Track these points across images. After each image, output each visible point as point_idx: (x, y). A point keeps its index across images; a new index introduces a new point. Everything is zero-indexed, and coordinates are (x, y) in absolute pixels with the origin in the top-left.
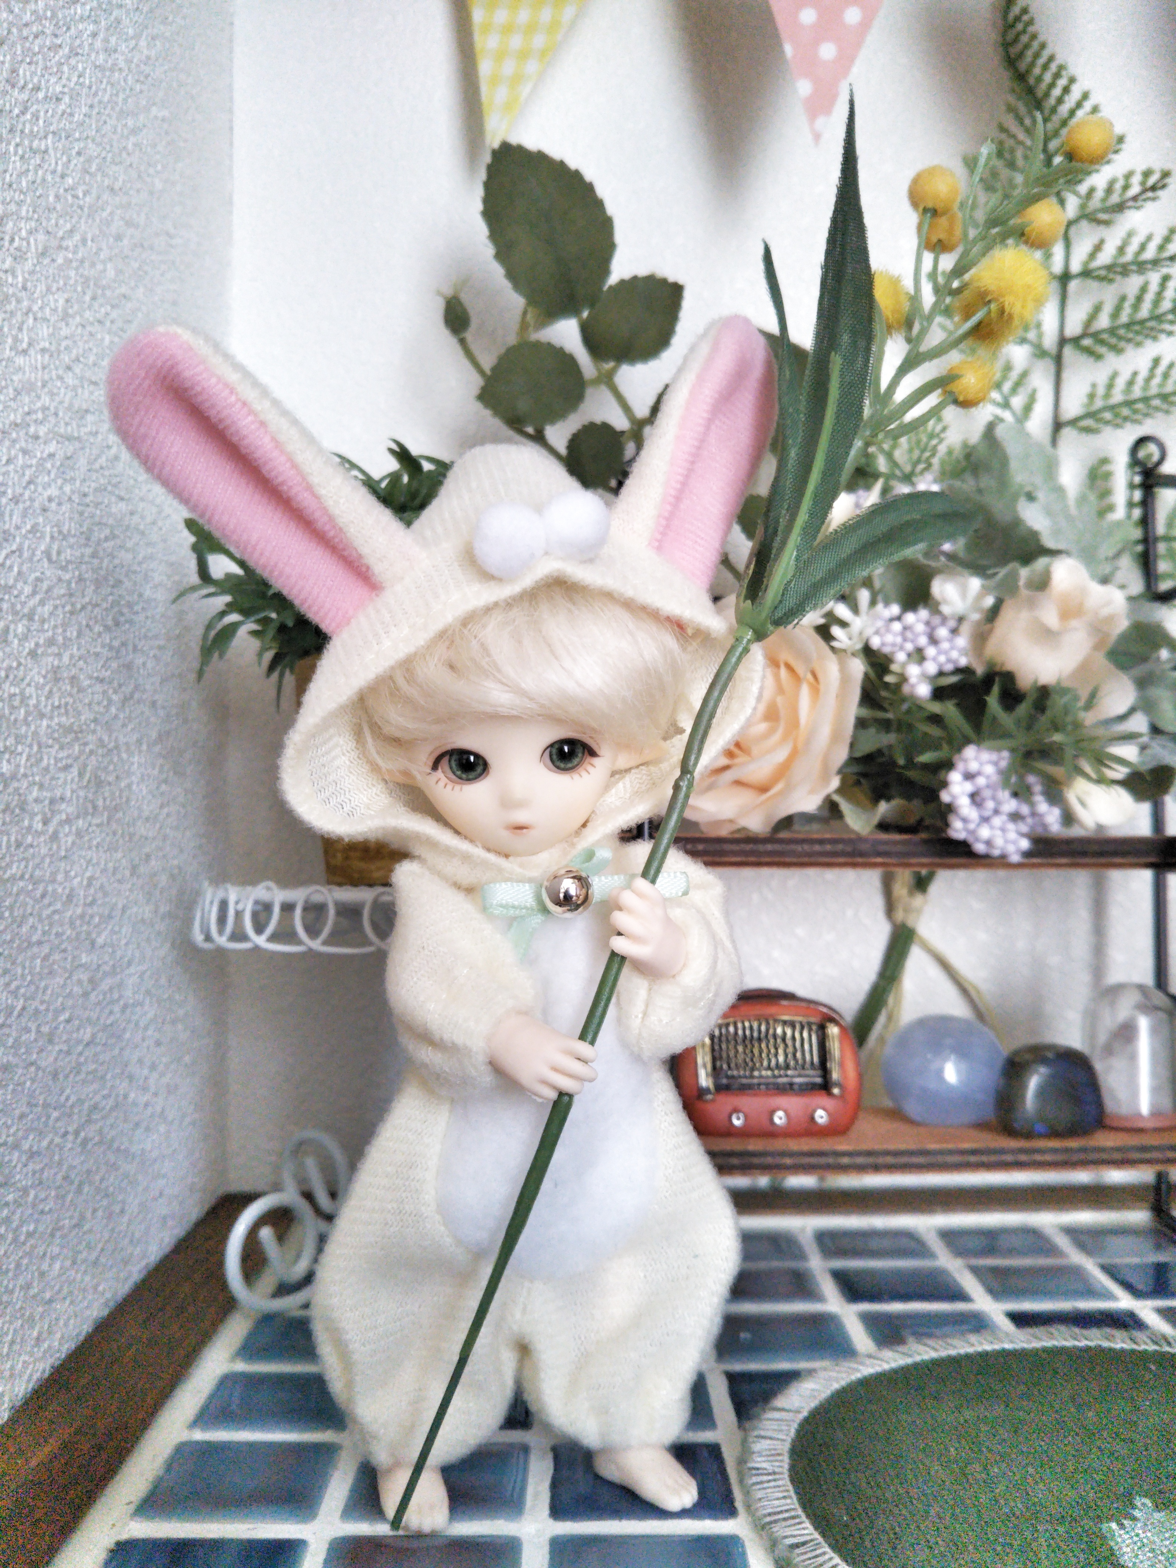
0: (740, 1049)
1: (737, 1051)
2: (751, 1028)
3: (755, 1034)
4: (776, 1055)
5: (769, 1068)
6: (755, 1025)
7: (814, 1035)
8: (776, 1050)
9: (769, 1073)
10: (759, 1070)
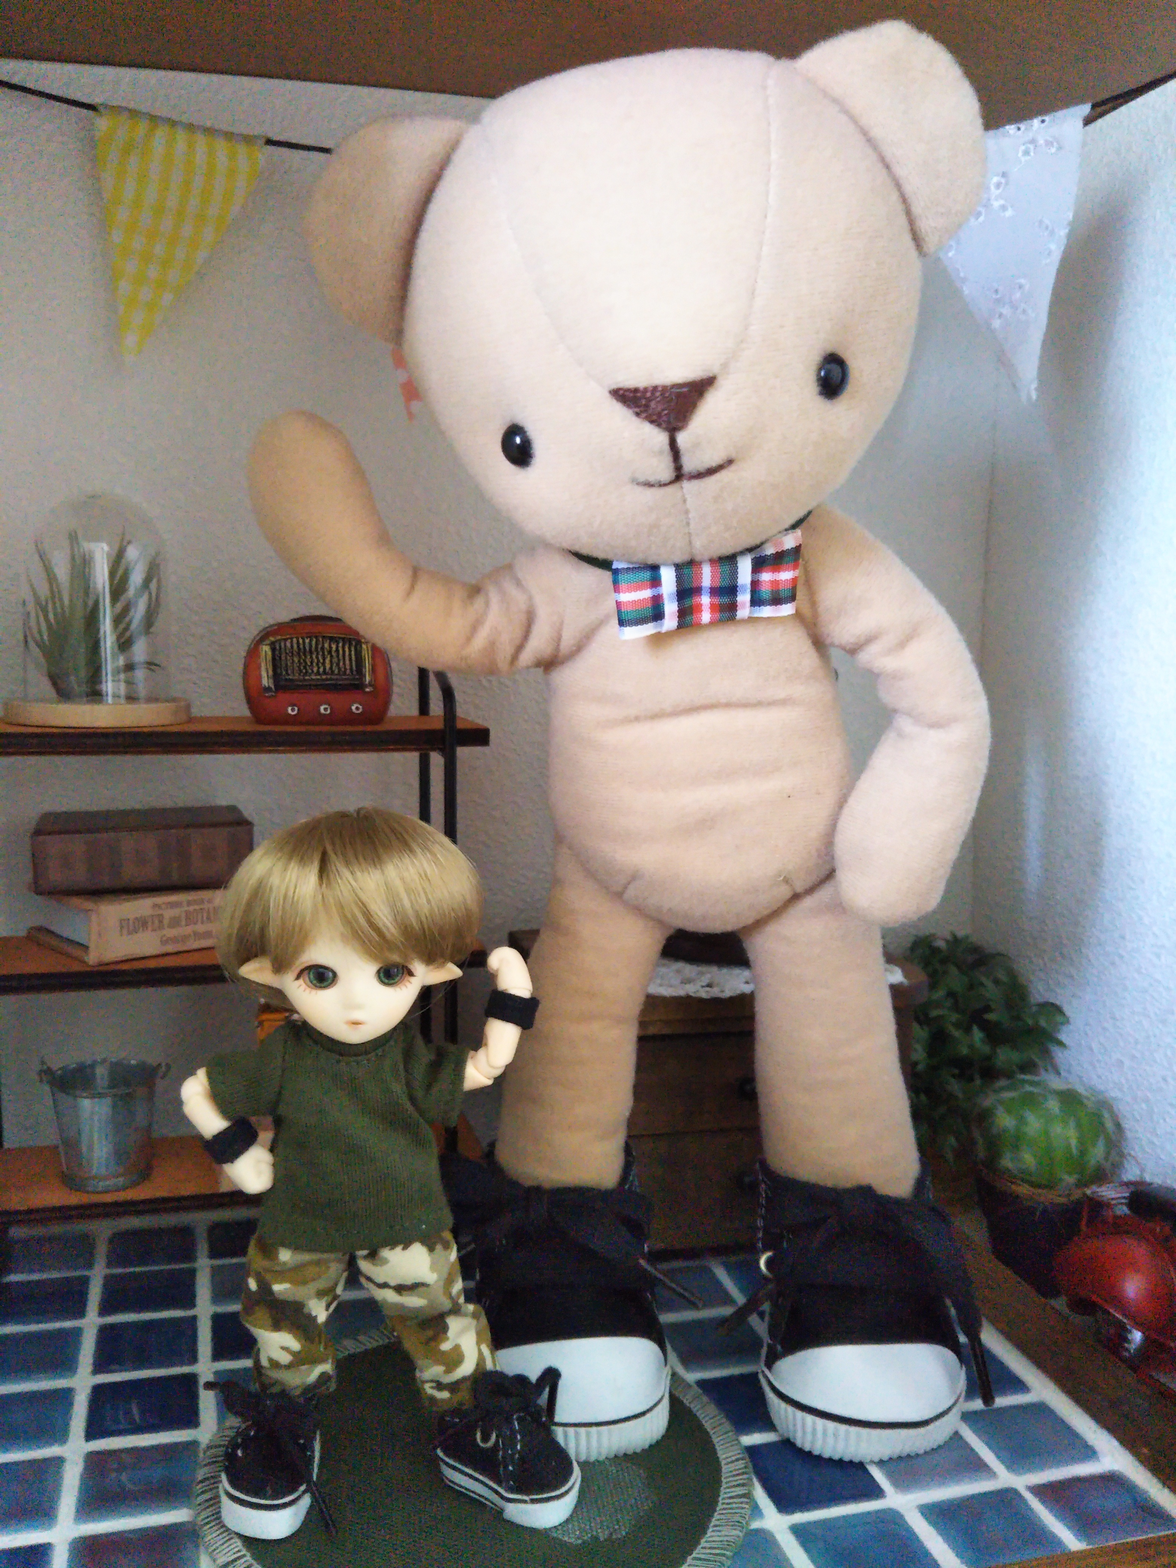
0: (296, 660)
1: (293, 661)
2: (304, 642)
3: (307, 648)
4: (324, 664)
5: (318, 673)
6: (307, 641)
7: (353, 649)
8: (324, 660)
9: (319, 677)
10: (310, 675)
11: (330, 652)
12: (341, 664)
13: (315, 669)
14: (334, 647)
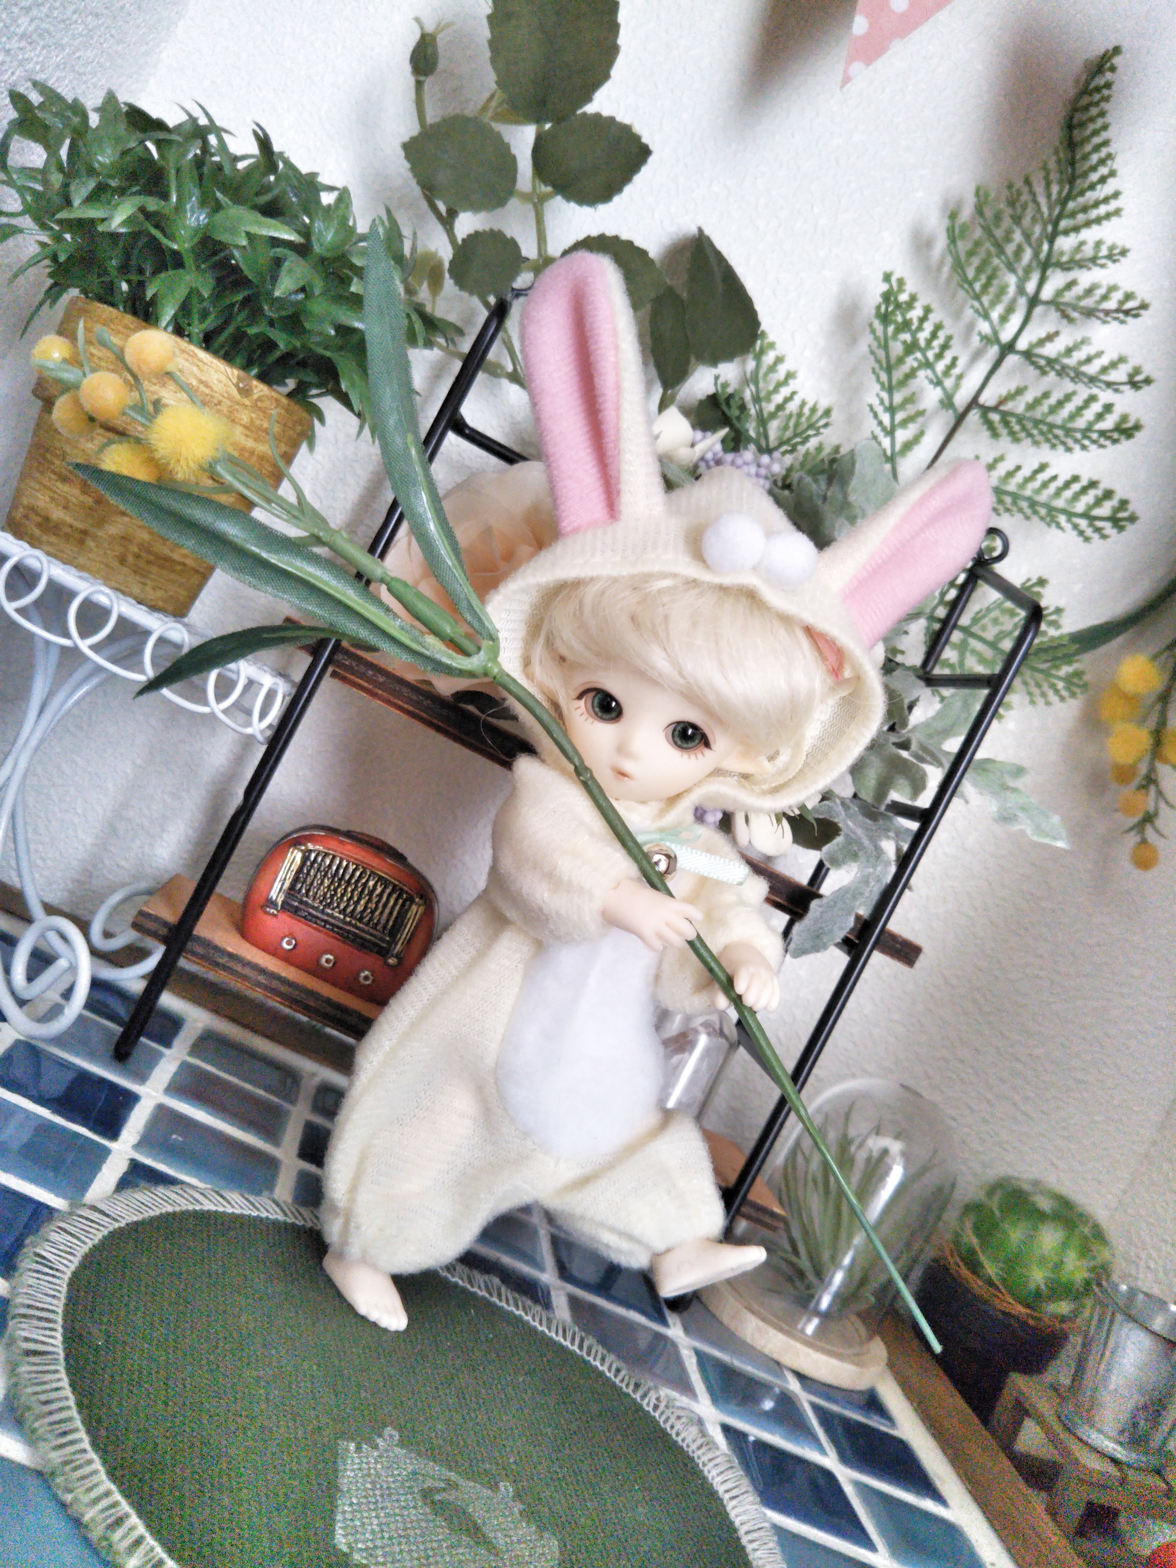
0: (327, 882)
2: (346, 868)
4: (357, 903)
5: (343, 912)
7: (401, 901)
8: (359, 899)
9: (342, 917)
10: (333, 909)
11: (371, 893)
12: (377, 913)
13: (342, 907)
14: (379, 890)
